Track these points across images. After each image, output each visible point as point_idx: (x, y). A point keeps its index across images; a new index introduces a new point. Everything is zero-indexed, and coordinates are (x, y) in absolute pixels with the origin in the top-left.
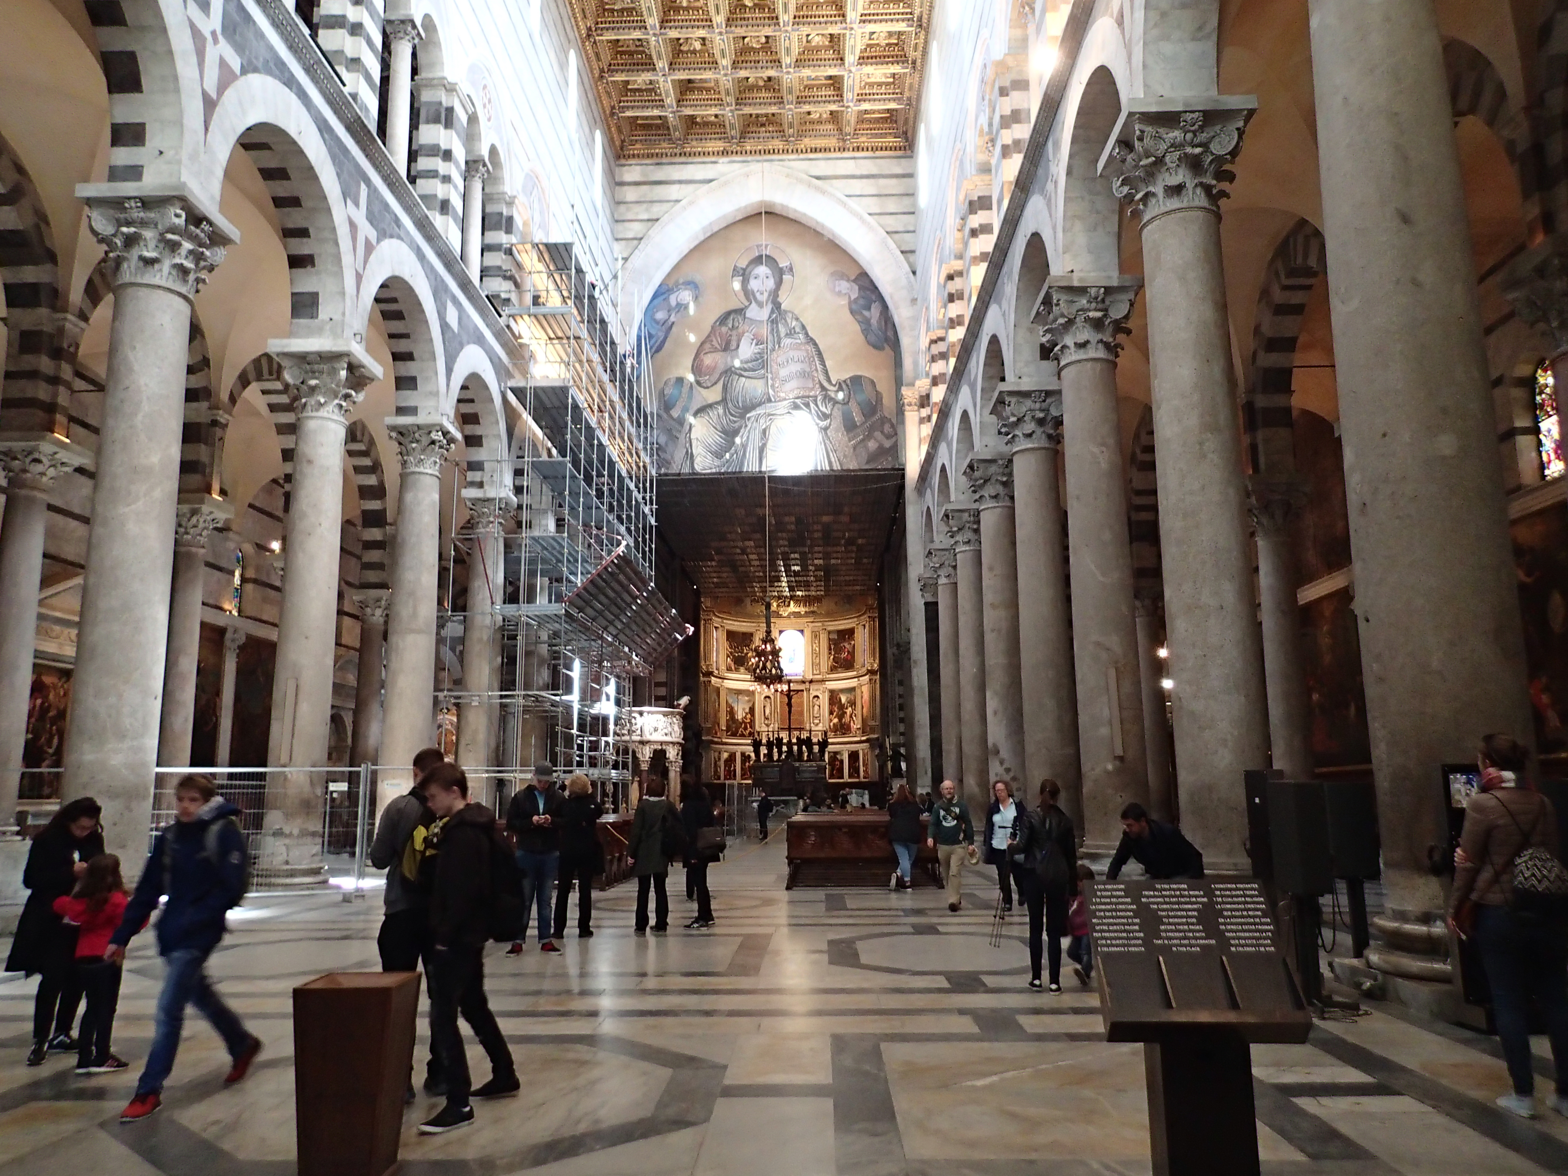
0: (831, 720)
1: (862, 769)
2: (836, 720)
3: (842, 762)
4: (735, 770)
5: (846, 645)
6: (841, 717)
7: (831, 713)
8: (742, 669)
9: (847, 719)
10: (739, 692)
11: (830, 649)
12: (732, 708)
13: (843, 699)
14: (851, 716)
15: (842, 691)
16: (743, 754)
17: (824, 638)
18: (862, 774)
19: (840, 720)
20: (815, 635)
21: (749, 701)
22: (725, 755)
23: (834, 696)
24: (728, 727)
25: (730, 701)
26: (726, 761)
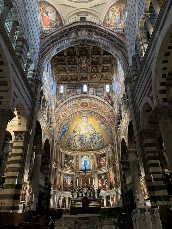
0: (99, 185)
1: (111, 202)
2: (100, 185)
3: (103, 200)
4: (66, 204)
5: (103, 159)
6: (102, 183)
7: (99, 182)
8: (69, 167)
9: (104, 184)
10: (68, 175)
11: (98, 161)
12: (66, 180)
13: (103, 177)
14: (106, 183)
15: (103, 174)
16: (69, 198)
17: (95, 157)
18: (111, 204)
19: (102, 185)
20: (93, 157)
21: (71, 178)
22: (62, 198)
23: (99, 177)
24: (64, 187)
25: (65, 178)
26: (63, 200)
